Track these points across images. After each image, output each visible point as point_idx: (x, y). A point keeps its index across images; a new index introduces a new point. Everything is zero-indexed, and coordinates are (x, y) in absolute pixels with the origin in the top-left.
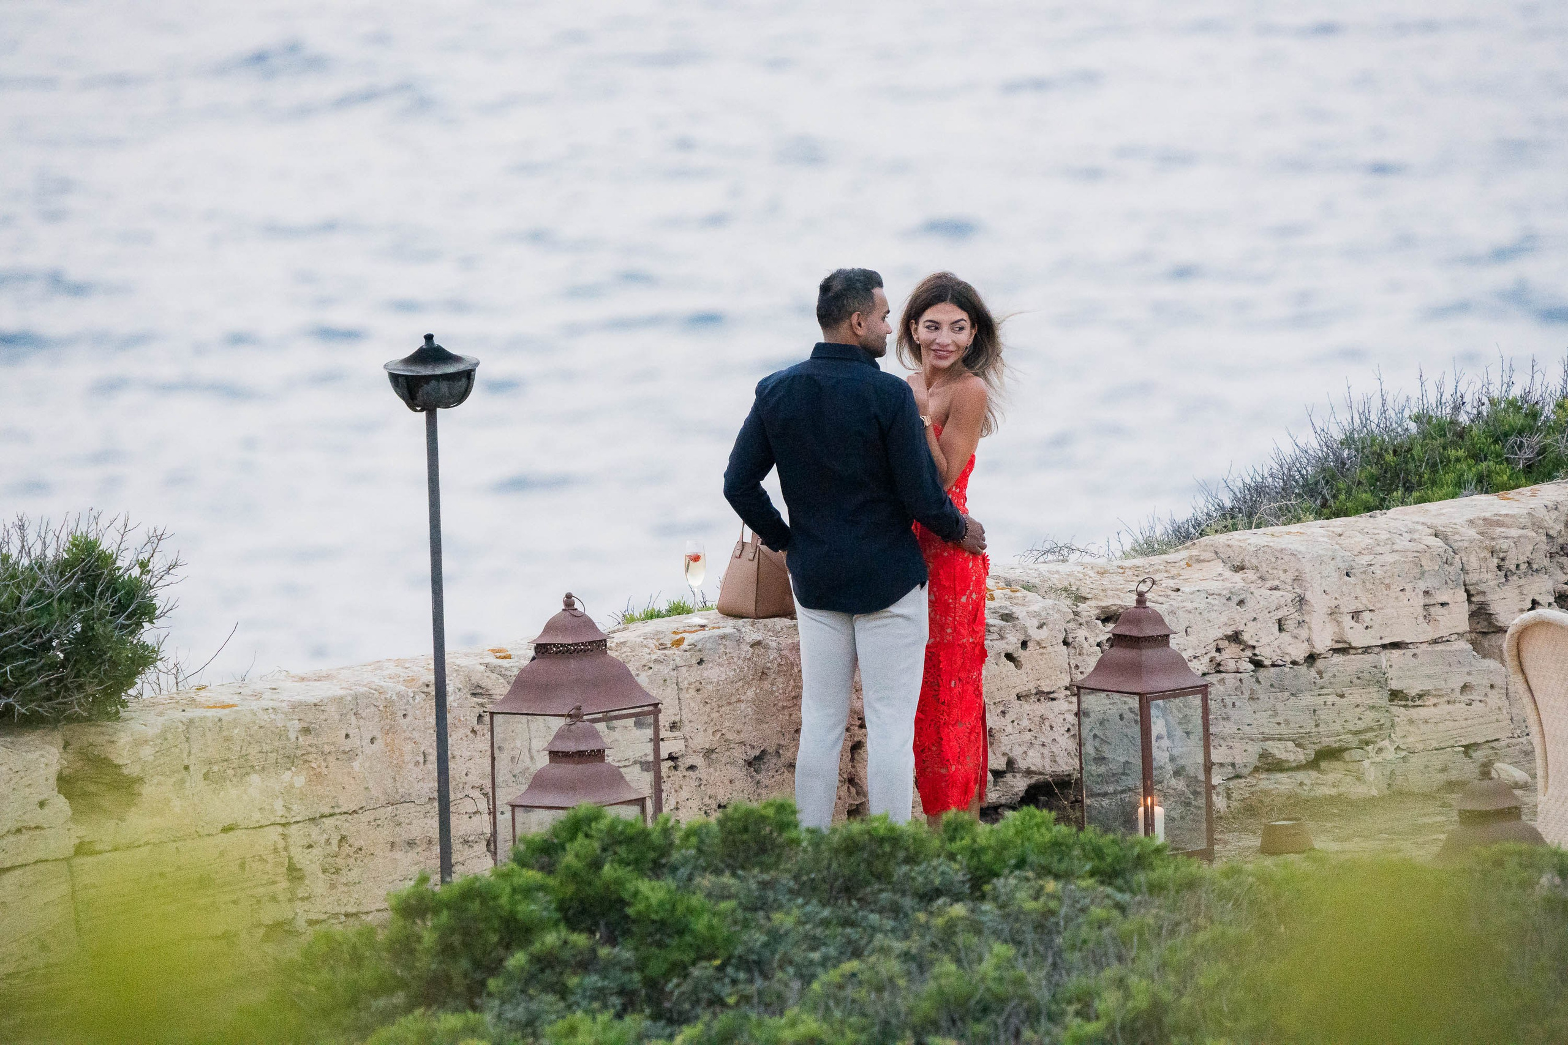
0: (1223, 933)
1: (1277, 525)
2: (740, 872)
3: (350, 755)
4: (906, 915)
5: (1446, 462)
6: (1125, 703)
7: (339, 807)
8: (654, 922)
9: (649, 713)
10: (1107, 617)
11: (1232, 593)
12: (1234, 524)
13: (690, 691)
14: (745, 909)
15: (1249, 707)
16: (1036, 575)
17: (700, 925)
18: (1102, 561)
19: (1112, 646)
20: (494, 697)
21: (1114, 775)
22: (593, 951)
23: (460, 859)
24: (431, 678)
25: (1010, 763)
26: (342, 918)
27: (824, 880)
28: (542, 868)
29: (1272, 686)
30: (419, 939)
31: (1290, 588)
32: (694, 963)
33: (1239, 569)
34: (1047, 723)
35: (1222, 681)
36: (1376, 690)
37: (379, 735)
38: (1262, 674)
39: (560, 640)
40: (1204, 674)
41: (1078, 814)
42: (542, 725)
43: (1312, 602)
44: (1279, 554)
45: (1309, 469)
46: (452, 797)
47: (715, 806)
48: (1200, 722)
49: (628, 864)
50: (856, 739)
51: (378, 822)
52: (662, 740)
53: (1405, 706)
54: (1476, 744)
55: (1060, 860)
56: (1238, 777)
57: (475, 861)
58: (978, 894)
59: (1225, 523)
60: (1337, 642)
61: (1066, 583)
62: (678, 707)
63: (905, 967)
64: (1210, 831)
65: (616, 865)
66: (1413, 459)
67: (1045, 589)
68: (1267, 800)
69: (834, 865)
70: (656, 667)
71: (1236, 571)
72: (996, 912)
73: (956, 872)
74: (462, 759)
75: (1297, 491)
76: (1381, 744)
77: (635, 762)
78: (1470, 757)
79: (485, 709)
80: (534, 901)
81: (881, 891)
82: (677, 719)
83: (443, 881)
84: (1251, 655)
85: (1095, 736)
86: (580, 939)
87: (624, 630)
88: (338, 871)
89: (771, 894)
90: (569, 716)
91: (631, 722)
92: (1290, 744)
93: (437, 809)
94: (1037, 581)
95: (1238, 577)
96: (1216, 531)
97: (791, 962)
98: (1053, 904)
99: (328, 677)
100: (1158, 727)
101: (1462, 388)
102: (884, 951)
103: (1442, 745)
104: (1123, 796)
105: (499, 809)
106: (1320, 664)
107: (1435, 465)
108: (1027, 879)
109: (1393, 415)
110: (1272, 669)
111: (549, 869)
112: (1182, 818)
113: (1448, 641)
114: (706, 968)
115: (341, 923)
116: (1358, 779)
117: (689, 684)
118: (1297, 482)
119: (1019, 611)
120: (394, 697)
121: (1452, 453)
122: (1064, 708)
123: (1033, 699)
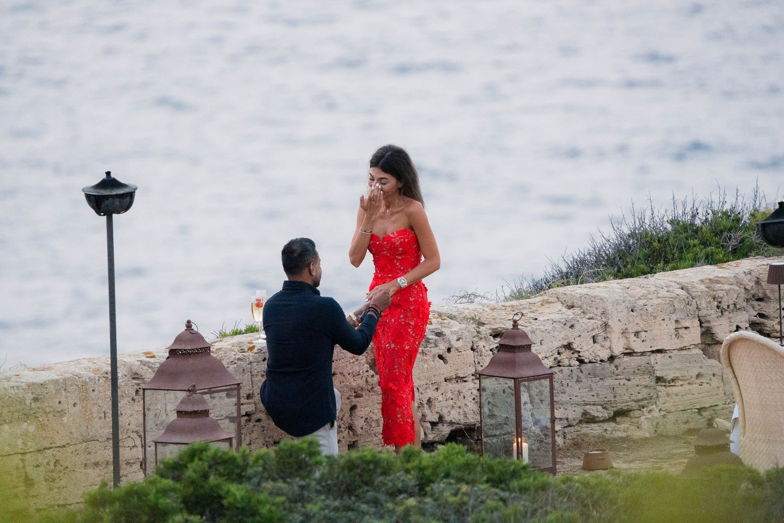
0: (562, 516)
1: (593, 282)
2: (288, 480)
3: (61, 413)
4: (382, 505)
5: (688, 247)
6: (506, 383)
7: (55, 443)
8: (238, 508)
9: (234, 389)
10: (496, 334)
11: (567, 321)
12: (568, 282)
13: (258, 376)
14: (291, 501)
15: (577, 386)
16: (455, 310)
17: (264, 510)
18: (493, 303)
19: (498, 351)
20: (145, 380)
21: (500, 424)
23: (125, 473)
24: (109, 369)
25: (441, 418)
26: (56, 507)
27: (335, 485)
28: (173, 478)
29: (589, 374)
30: (101, 519)
31: (599, 318)
33: (571, 307)
34: (462, 395)
35: (561, 371)
36: (649, 376)
37: (78, 402)
38: (584, 367)
39: (183, 347)
40: (551, 367)
41: (479, 447)
42: (173, 396)
43: (612, 326)
44: (593, 299)
45: (610, 250)
46: (120, 437)
47: (272, 442)
48: (549, 394)
49: (223, 476)
50: (353, 404)
51: (77, 452)
52: (242, 404)
53: (665, 386)
54: (705, 408)
55: (469, 474)
56: (570, 426)
57: (133, 474)
58: (423, 493)
59: (562, 281)
60: (626, 349)
61: (473, 315)
62: (251, 386)
64: (554, 457)
65: (217, 477)
66: (669, 245)
67: (461, 318)
68: (586, 439)
69: (341, 477)
70: (239, 362)
71: (569, 309)
72: (433, 503)
73: (410, 480)
74: (126, 415)
75: (604, 263)
76: (651, 407)
77: (226, 418)
78: (702, 415)
79: (140, 387)
80: (169, 497)
81: (368, 491)
82: (251, 392)
83: (115, 485)
84: (577, 356)
85: (489, 403)
86: (195, 519)
87: (221, 341)
88: (54, 480)
89: (306, 493)
90: (189, 390)
91: (224, 394)
92: (600, 408)
93: (112, 445)
94: (456, 314)
95: (570, 312)
96: (558, 286)
98: (465, 499)
99: (49, 368)
100: (525, 397)
101: (697, 205)
103: (686, 408)
104: (505, 437)
105: (148, 444)
106: (616, 361)
107: (681, 248)
108: (450, 484)
109: (658, 220)
110: (590, 365)
111: (177, 479)
112: (538, 449)
113: (689, 349)
115: (55, 510)
116: (638, 427)
117: (258, 372)
118: (603, 258)
119: (446, 331)
120: (87, 380)
121: (691, 242)
122: (471, 386)
123: (454, 381)
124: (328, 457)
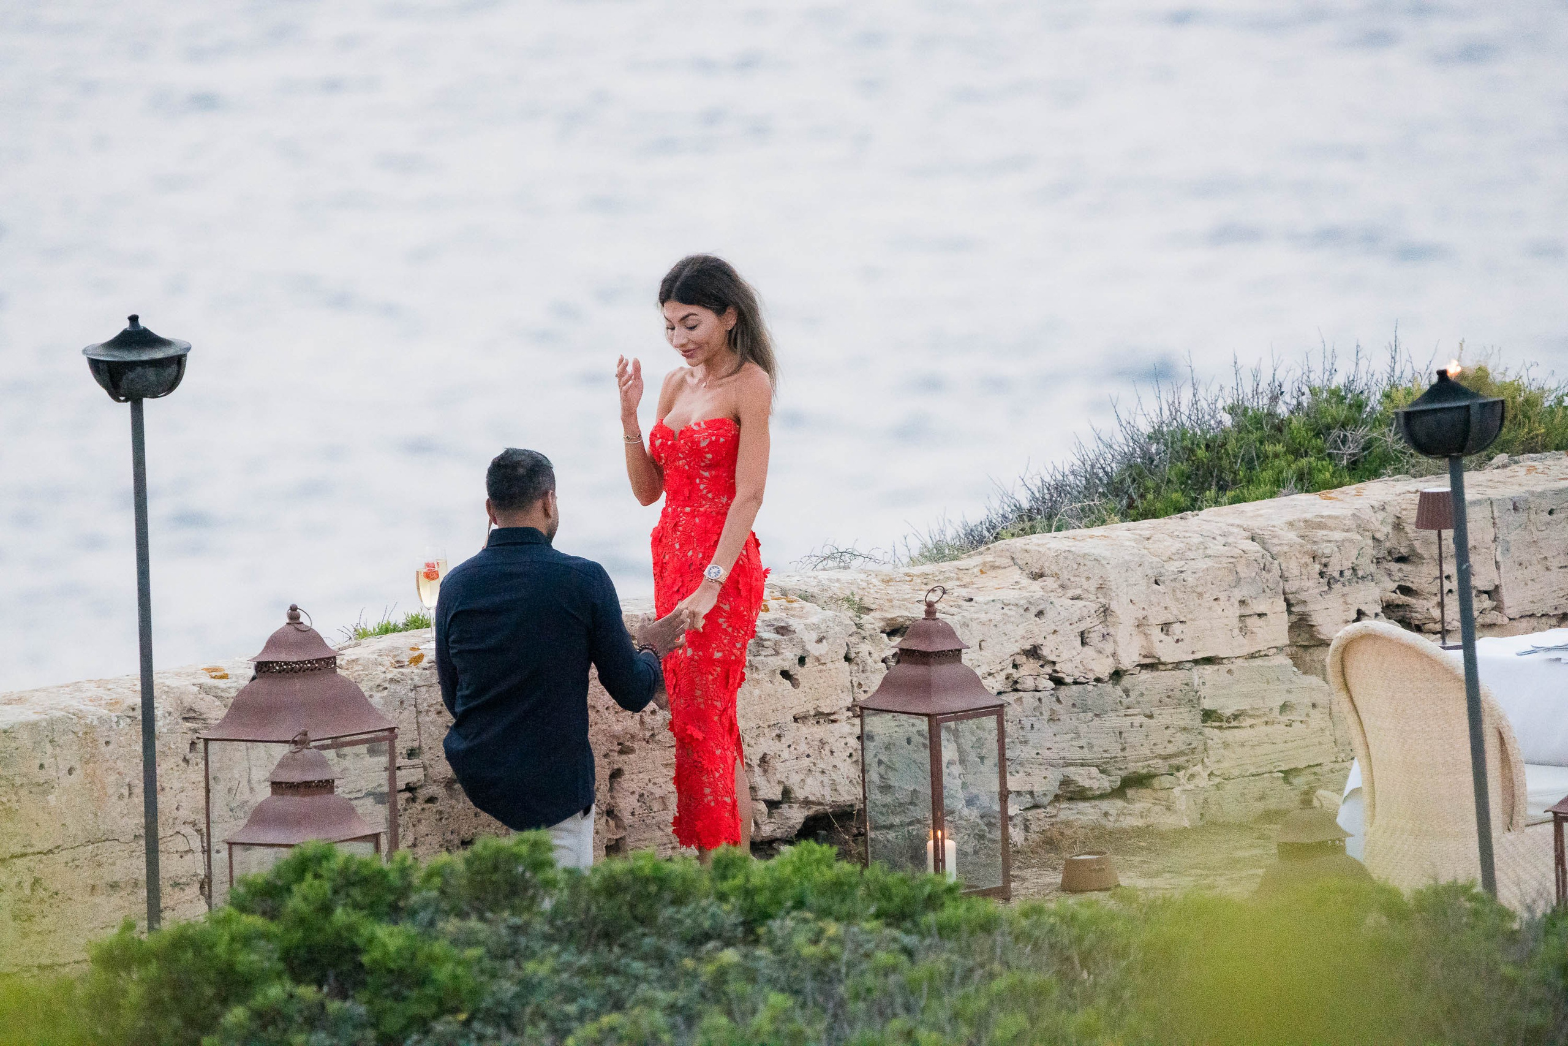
0: (1021, 981)
1: (1080, 527)
2: (489, 915)
3: (44, 788)
4: (672, 962)
5: (1263, 457)
6: (913, 725)
7: (32, 846)
8: (390, 971)
9: (384, 738)
10: (893, 630)
11: (1030, 603)
12: (1032, 527)
13: (430, 714)
14: (494, 957)
15: (1049, 730)
16: (814, 584)
17: (442, 974)
18: (887, 569)
19: (898, 662)
20: (209, 721)
21: (901, 805)
22: (322, 1006)
23: (171, 904)
24: (138, 700)
25: (786, 793)
26: (36, 971)
27: (582, 925)
28: (264, 914)
29: (1074, 705)
30: (124, 993)
31: (1093, 597)
32: (436, 1017)
33: (1039, 576)
34: (827, 748)
35: (1020, 700)
36: (1188, 709)
37: (78, 766)
38: (1063, 692)
39: (283, 657)
40: (1000, 693)
41: (862, 849)
42: (263, 754)
43: (1118, 612)
44: (1080, 561)
45: (1114, 465)
46: (161, 834)
47: (457, 842)
48: (995, 746)
49: (361, 909)
50: (616, 767)
51: (77, 863)
52: (399, 768)
53: (1220, 728)
54: (1295, 769)
55: (843, 901)
56: (1036, 806)
57: (187, 905)
58: (752, 938)
59: (1021, 526)
60: (1145, 656)
61: (848, 593)
62: (416, 732)
63: (671, 1020)
64: (1006, 868)
65: (349, 910)
66: (1228, 455)
67: (825, 599)
68: (1068, 832)
69: (594, 909)
70: (393, 687)
71: (1034, 579)
72: (772, 957)
73: (728, 913)
74: (172, 791)
75: (1101, 490)
76: (1193, 770)
77: (368, 794)
78: (1291, 784)
79: (198, 735)
80: (254, 950)
81: (644, 935)
82: (416, 744)
83: (151, 928)
84: (1050, 671)
85: (880, 762)
86: (308, 992)
87: (356, 645)
88: (30, 918)
89: (522, 940)
90: (294, 742)
91: (363, 749)
92: (1094, 770)
93: (144, 848)
94: (816, 591)
95: (1036, 585)
96: (1013, 535)
97: (544, 1016)
98: (834, 949)
99: (20, 700)
100: (948, 752)
101: (1280, 377)
102: (649, 1003)
103: (1260, 770)
104: (911, 828)
105: (215, 847)
106: (1126, 681)
107: (1251, 460)
108: (805, 921)
109: (1205, 406)
110: (1074, 687)
111: (272, 915)
112: (976, 852)
113: (1266, 655)
114: (449, 1023)
115: (33, 976)
116: (1168, 808)
117: (429, 706)
118: (1100, 480)
119: (795, 624)
120: (95, 722)
121: (1269, 448)
122: (846, 729)
123: (812, 721)
124: (569, 872)
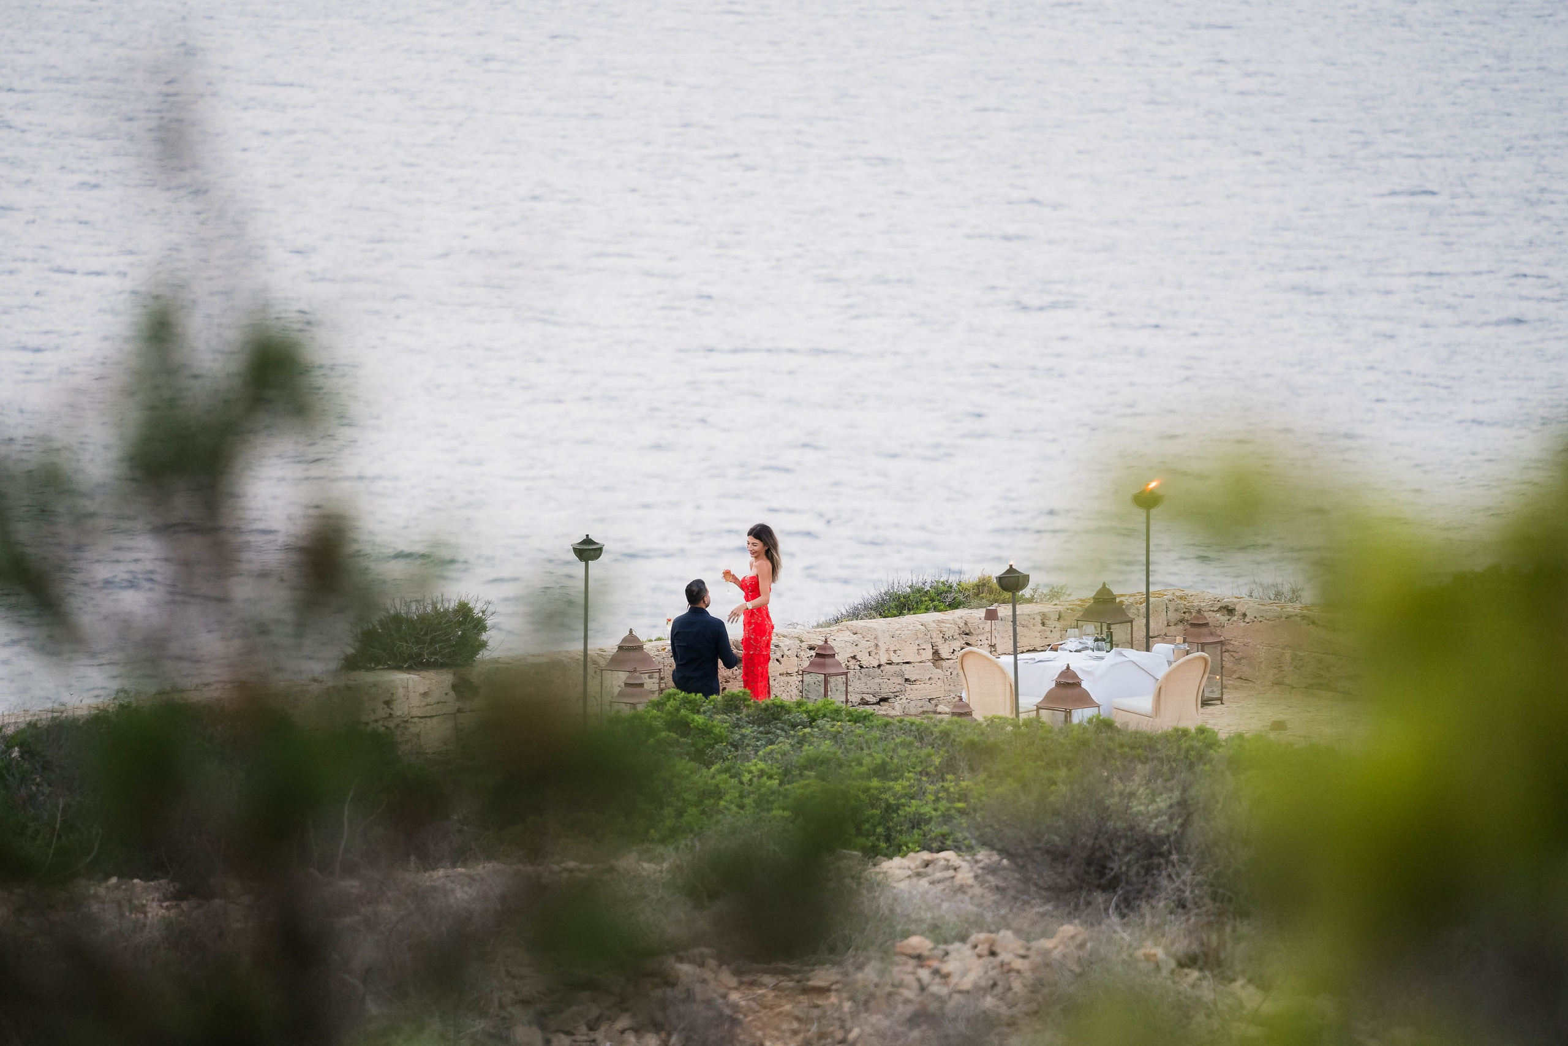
1: (867, 619)
6: (819, 678)
9: (657, 673)
10: (811, 648)
11: (853, 642)
12: (851, 619)
15: (859, 682)
16: (788, 632)
18: (811, 629)
19: (814, 658)
20: (604, 663)
29: (866, 675)
31: (872, 641)
34: (790, 685)
35: (850, 672)
36: (901, 678)
38: (863, 670)
39: (627, 645)
40: (844, 669)
42: (621, 675)
43: (880, 646)
44: (869, 629)
45: (875, 602)
53: (910, 684)
59: (849, 618)
60: (888, 660)
61: (797, 636)
66: (911, 600)
67: (790, 637)
70: (659, 656)
71: (854, 634)
75: (872, 608)
76: (902, 697)
84: (859, 664)
87: (649, 643)
90: (631, 671)
91: (651, 675)
92: (872, 696)
94: (788, 634)
95: (855, 636)
96: (847, 620)
100: (830, 687)
106: (883, 668)
107: (918, 602)
110: (866, 669)
113: (925, 662)
119: (781, 644)
122: (795, 680)
123: (786, 675)
